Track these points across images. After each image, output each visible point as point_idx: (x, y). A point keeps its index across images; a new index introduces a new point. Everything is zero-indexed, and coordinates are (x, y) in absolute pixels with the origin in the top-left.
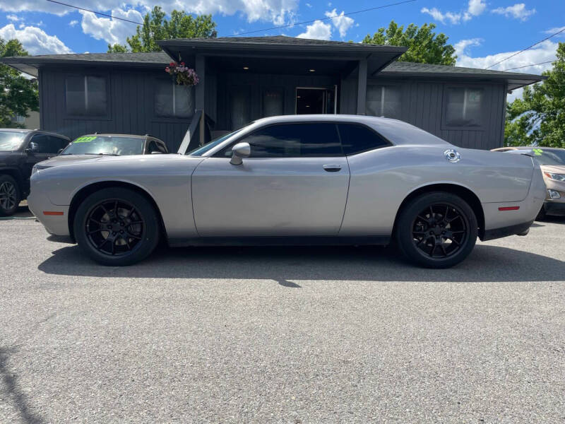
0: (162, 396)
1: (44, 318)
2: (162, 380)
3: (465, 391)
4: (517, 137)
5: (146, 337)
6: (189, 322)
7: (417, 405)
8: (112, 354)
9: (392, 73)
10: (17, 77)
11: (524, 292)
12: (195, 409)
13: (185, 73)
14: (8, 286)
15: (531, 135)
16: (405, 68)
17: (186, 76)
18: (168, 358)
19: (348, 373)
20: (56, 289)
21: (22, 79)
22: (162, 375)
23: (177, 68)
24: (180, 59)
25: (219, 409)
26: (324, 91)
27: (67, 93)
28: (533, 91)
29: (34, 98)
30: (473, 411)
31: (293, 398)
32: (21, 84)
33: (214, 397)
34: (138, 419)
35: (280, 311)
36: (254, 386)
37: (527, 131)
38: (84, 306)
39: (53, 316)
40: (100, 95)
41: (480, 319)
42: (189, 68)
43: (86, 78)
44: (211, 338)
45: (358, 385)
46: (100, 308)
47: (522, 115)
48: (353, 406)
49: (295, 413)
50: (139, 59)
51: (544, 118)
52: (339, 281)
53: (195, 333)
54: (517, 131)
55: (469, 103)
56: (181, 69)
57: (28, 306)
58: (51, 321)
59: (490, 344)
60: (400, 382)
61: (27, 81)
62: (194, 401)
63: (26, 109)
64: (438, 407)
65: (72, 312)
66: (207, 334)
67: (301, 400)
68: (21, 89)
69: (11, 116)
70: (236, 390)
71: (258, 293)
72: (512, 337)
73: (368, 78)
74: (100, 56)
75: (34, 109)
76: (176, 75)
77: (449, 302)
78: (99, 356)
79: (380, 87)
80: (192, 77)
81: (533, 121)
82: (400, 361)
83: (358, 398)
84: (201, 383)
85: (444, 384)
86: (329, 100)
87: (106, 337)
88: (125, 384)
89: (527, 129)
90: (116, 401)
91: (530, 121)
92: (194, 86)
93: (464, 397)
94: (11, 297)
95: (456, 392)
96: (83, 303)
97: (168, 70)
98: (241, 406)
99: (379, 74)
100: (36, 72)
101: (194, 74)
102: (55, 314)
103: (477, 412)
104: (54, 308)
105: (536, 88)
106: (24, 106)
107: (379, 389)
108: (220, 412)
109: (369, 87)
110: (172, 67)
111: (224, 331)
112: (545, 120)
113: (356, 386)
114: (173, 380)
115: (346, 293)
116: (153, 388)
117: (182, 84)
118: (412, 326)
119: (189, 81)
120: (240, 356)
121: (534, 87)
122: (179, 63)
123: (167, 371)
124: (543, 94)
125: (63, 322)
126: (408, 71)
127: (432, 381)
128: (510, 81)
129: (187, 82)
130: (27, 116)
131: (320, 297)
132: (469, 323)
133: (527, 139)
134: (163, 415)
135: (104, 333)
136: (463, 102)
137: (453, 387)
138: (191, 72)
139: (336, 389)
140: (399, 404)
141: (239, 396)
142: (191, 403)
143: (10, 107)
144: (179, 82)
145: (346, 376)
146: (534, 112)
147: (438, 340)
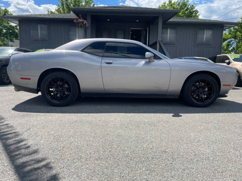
0: (82, 168)
1: (25, 130)
2: (81, 160)
3: (223, 166)
4: (226, 50)
5: (72, 139)
6: (90, 132)
7: (203, 173)
8: (58, 147)
9: (173, 22)
10: (9, 25)
11: (239, 119)
12: (99, 174)
13: (83, 22)
14: (8, 116)
15: (232, 49)
16: (178, 19)
17: (83, 24)
18: (83, 149)
19: (167, 158)
20: (30, 116)
21: (11, 26)
22: (81, 158)
23: (79, 20)
24: (80, 16)
25: (110, 175)
26: (143, 30)
27: (31, 31)
28: (233, 30)
29: (17, 34)
30: (230, 176)
31: (144, 169)
32: (10, 28)
33: (106, 168)
34: (72, 179)
35: (131, 127)
36: (124, 163)
37: (230, 48)
38: (43, 124)
39: (29, 129)
40: (45, 32)
41: (223, 131)
42: (84, 20)
43: (39, 25)
44: (101, 140)
45: (173, 163)
46: (50, 125)
47: (228, 40)
48: (173, 173)
49: (145, 177)
50: (62, 16)
51: (237, 42)
52: (155, 114)
53: (94, 138)
54: (225, 48)
55: (207, 35)
56: (81, 20)
57: (18, 125)
58: (28, 131)
59: (230, 143)
60: (192, 162)
61: (13, 27)
62: (98, 170)
63: (13, 39)
64: (213, 174)
65: (38, 128)
66: (99, 138)
67: (148, 170)
68: (10, 30)
69: (7, 42)
70: (116, 165)
71: (119, 119)
72: (239, 140)
73: (162, 24)
74: (45, 15)
75: (17, 39)
76: (78, 23)
77: (207, 123)
78: (52, 148)
79: (167, 28)
80: (86, 24)
81: (233, 43)
82: (190, 151)
83: (174, 169)
84: (100, 162)
85: (213, 163)
86: (145, 34)
87: (54, 139)
88: (65, 161)
89: (230, 46)
90: (62, 170)
91: (231, 43)
92: (86, 28)
93: (224, 169)
94: (10, 120)
95: (219, 166)
96: (42, 123)
97: (75, 21)
98: (120, 173)
99: (167, 22)
100: (17, 22)
101: (86, 22)
102: (30, 128)
103: (231, 176)
104: (30, 126)
105: (234, 29)
106: (12, 37)
107: (183, 165)
108: (110, 176)
109: (163, 28)
110: (77, 19)
111: (107, 136)
112: (238, 43)
113: (172, 164)
114: (86, 160)
115: (159, 119)
116: (78, 164)
117: (81, 27)
118: (192, 135)
119: (84, 26)
120: (116, 149)
121: (233, 28)
122: (80, 18)
123: (83, 155)
124: (237, 31)
125: (34, 132)
126: (180, 21)
127: (207, 161)
128: (225, 25)
129: (83, 26)
130: (13, 42)
131: (147, 121)
132: (218, 133)
133: (229, 51)
134: (84, 177)
135: (53, 137)
136: (204, 34)
137: (218, 164)
138: (85, 21)
139: (163, 165)
140: (194, 173)
141: (118, 168)
142: (96, 171)
143: (6, 38)
144: (80, 26)
145: (166, 158)
146: (233, 39)
147: (206, 141)
